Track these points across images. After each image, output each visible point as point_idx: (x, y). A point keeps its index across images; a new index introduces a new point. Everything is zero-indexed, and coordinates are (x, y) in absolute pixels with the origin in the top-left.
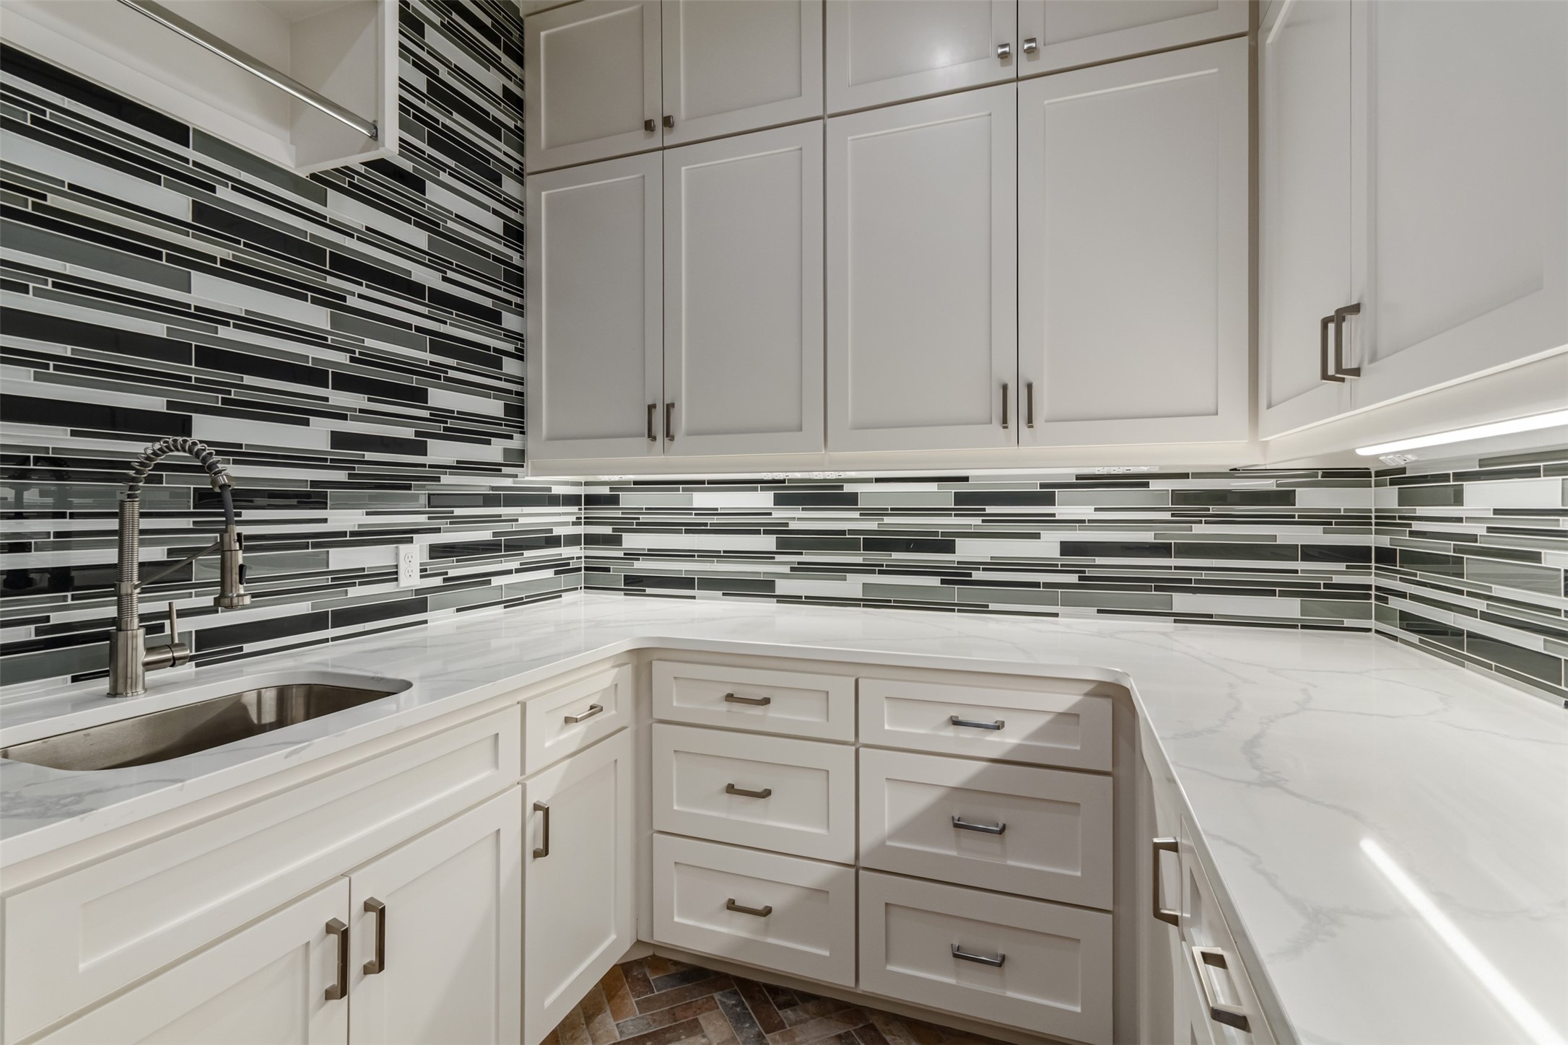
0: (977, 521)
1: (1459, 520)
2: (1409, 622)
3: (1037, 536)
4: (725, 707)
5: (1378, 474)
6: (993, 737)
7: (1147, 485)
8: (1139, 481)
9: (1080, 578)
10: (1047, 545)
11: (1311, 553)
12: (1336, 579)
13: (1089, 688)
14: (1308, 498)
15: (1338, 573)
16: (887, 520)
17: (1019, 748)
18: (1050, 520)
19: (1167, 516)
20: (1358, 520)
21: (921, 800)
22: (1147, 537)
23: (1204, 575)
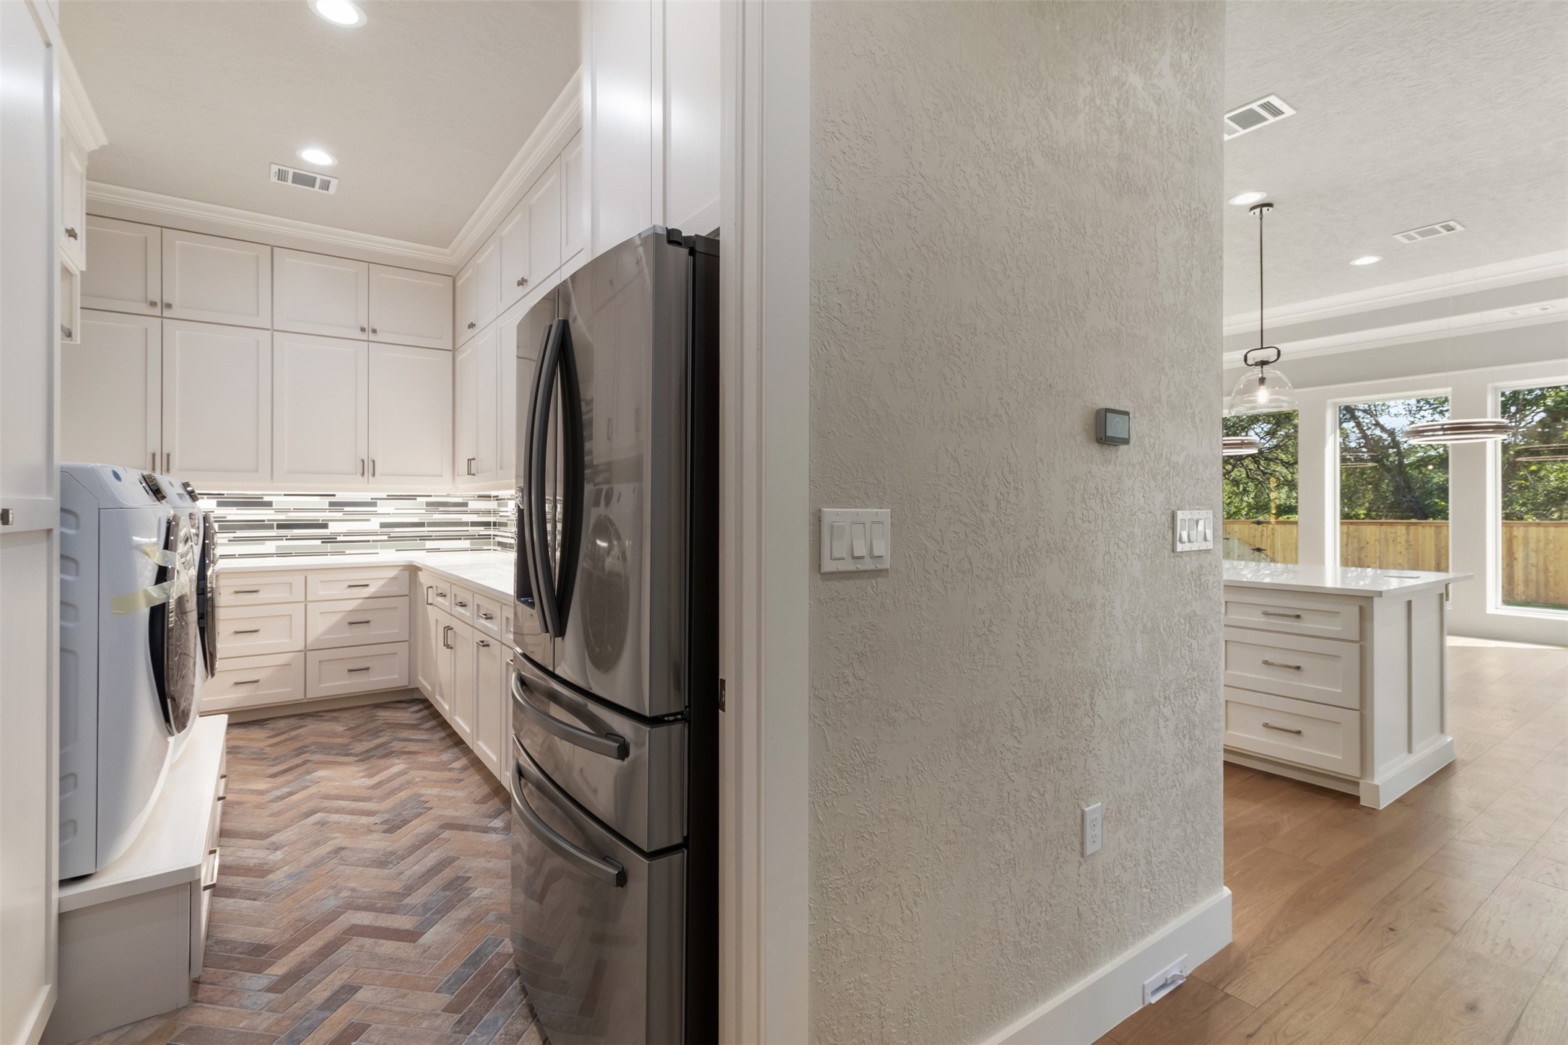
0: (341, 514)
1: (507, 512)
2: (500, 544)
3: (369, 520)
4: (234, 597)
5: (494, 497)
6: (366, 589)
7: (416, 499)
8: (413, 497)
9: (389, 537)
10: (374, 524)
11: (474, 524)
12: (481, 533)
13: (401, 568)
14: (473, 505)
15: (481, 530)
16: (290, 514)
17: (375, 592)
18: (375, 513)
19: (424, 511)
20: (488, 512)
21: (333, 619)
22: (416, 520)
23: (437, 534)
